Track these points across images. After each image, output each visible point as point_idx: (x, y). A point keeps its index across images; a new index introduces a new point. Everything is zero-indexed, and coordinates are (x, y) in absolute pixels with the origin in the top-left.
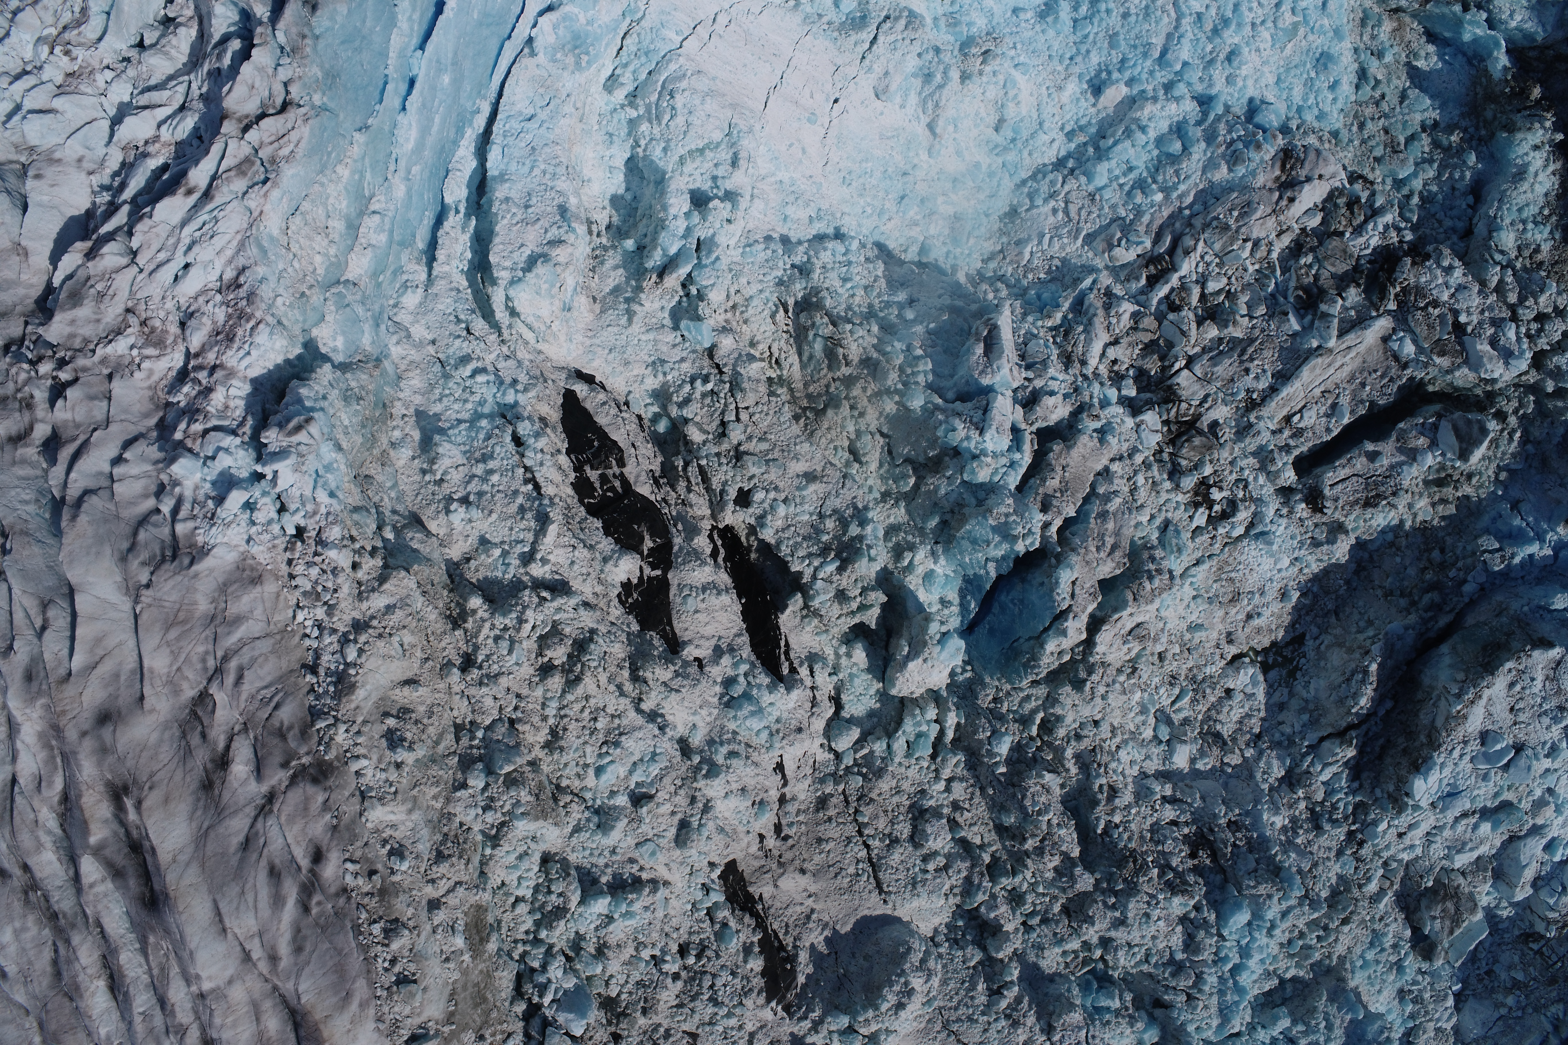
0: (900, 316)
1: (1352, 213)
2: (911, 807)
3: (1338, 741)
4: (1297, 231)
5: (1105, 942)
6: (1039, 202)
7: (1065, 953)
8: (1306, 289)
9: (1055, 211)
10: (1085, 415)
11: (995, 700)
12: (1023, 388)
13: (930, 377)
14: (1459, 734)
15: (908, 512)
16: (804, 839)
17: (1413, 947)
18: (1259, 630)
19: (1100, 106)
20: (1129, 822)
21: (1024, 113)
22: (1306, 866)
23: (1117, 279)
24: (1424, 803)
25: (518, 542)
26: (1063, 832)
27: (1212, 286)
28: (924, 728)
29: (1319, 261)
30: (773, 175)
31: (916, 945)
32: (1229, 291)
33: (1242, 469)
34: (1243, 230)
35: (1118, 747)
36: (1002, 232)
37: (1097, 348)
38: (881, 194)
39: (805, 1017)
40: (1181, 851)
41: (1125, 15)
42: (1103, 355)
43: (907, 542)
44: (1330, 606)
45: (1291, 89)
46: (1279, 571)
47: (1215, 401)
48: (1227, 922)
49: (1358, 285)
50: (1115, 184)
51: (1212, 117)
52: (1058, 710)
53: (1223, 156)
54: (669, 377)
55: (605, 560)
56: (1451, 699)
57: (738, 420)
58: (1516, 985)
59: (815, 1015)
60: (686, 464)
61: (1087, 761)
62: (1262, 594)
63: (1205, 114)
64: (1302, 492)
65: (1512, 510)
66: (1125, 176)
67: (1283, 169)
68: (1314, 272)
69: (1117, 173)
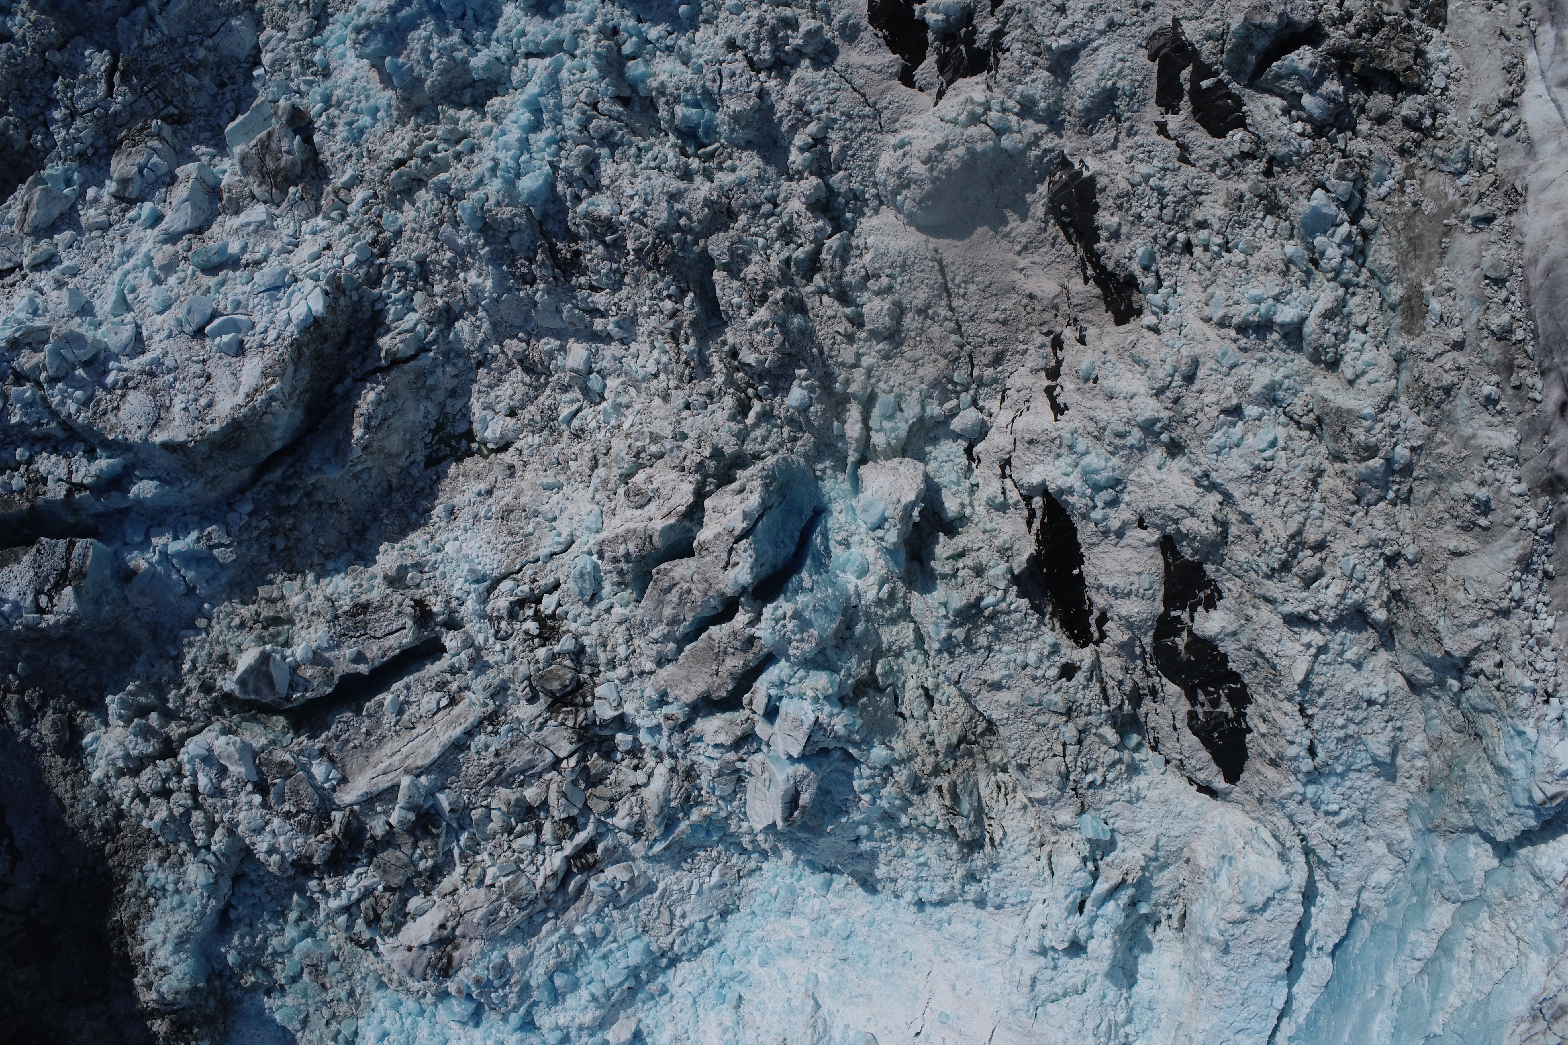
0: (872, 828)
1: (375, 910)
2: (900, 344)
3: (400, 355)
4: (434, 893)
5: (687, 175)
6: (699, 926)
7: (733, 170)
8: (428, 834)
9: (683, 916)
10: (682, 720)
11: (795, 439)
12: (749, 753)
13: (856, 771)
14: (269, 357)
15: (879, 637)
16: (1022, 326)
17: (311, 122)
18: (478, 476)
19: (634, 1020)
20: (651, 299)
21: (712, 1014)
22: (446, 229)
23: (625, 847)
24: (309, 283)
25: (1329, 664)
26: (736, 300)
27: (529, 840)
28: (887, 425)
29: (412, 862)
30: (987, 966)
31: (908, 204)
32: (510, 834)
33: (503, 651)
34: (494, 897)
35: (656, 376)
36: (739, 896)
37: (658, 784)
38: (871, 941)
39: (1046, 151)
40: (591, 260)
42: (650, 776)
43: (882, 607)
44: (397, 496)
45: (432, 1034)
46: (456, 539)
47: (531, 724)
48: (545, 180)
49: (373, 837)
50: (621, 942)
51: (522, 1010)
52: (735, 426)
53: (512, 972)
54: (1126, 787)
55: (1234, 634)
56: (280, 396)
57: (1064, 745)
58: (194, 69)
59: (1034, 153)
60: (1120, 707)
61: (700, 369)
62: (476, 516)
63: (529, 1013)
64: (436, 624)
65: (194, 588)
66: (611, 951)
67: (450, 958)
68: (418, 851)
69: (619, 954)
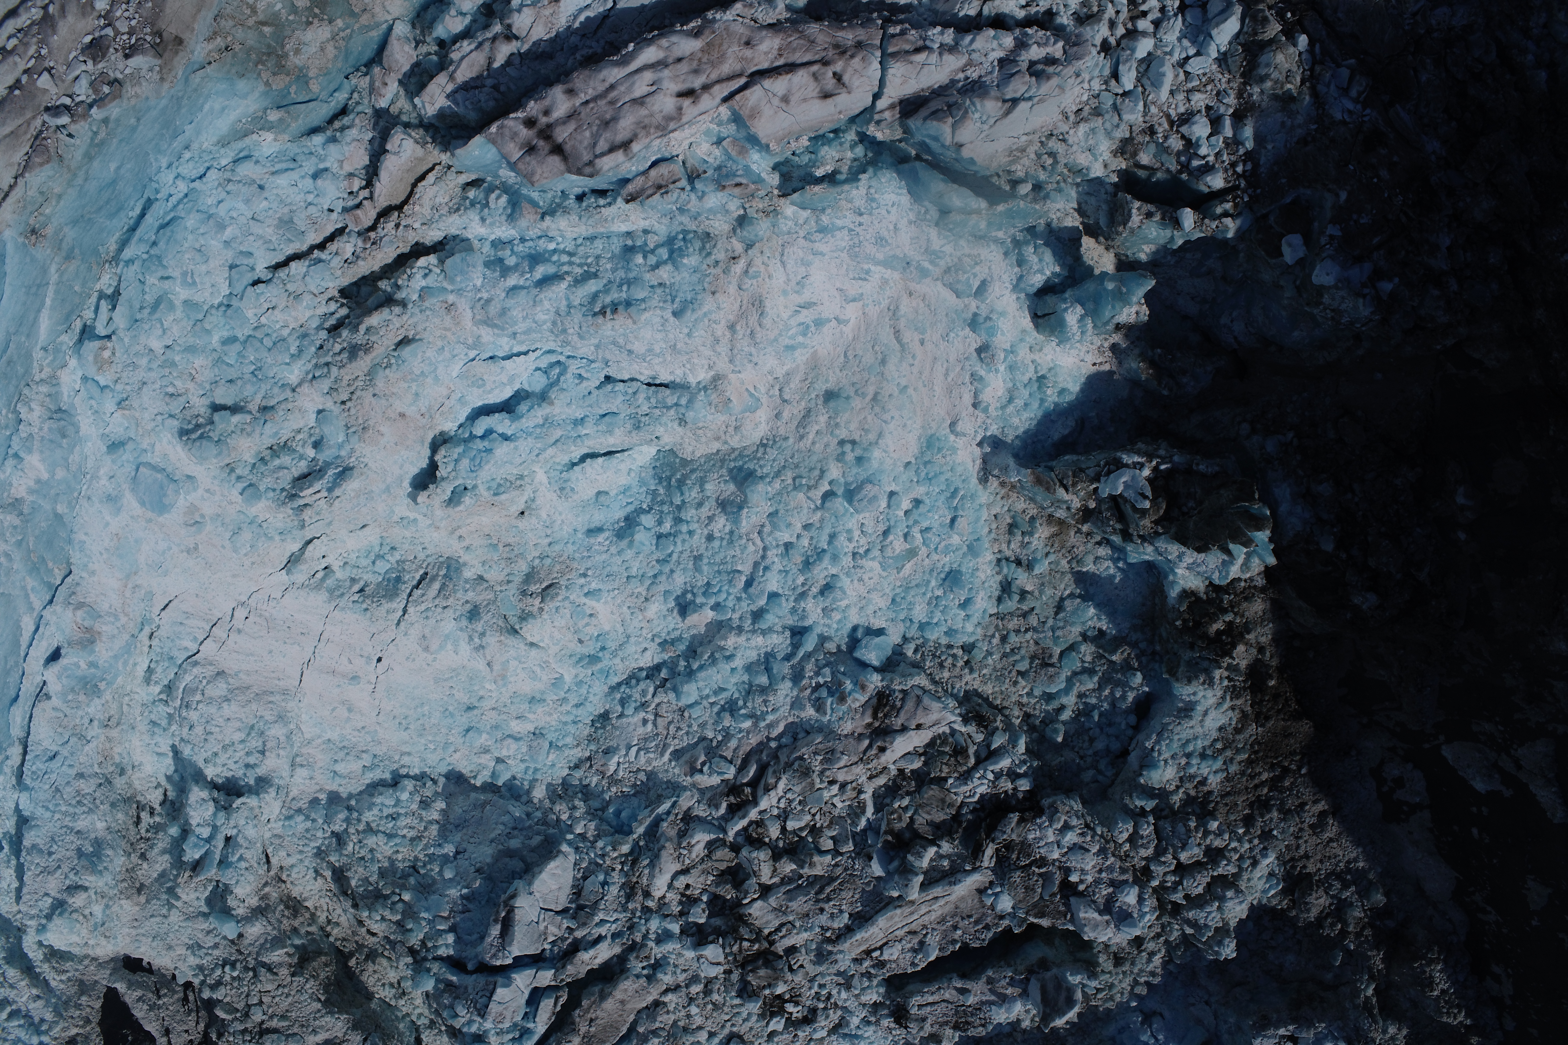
1: (957, 760)
4: (894, 772)
6: (629, 711)
8: (896, 834)
9: (645, 722)
10: (632, 957)
12: (563, 939)
13: (452, 951)
19: (687, 625)
23: (700, 802)
27: (791, 825)
29: (915, 806)
30: (320, 736)
32: (813, 828)
33: (821, 986)
34: (828, 773)
36: (590, 739)
37: (662, 877)
38: (444, 731)
41: (710, 538)
42: (670, 886)
45: (910, 609)
47: (789, 933)
49: (953, 839)
50: (705, 703)
51: (801, 653)
53: (809, 698)
57: (261, 1003)
63: (796, 646)
64: (889, 1007)
65: (1142, 1023)
66: (716, 693)
67: (875, 716)
68: (909, 814)
69: (707, 691)
